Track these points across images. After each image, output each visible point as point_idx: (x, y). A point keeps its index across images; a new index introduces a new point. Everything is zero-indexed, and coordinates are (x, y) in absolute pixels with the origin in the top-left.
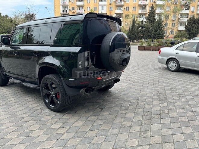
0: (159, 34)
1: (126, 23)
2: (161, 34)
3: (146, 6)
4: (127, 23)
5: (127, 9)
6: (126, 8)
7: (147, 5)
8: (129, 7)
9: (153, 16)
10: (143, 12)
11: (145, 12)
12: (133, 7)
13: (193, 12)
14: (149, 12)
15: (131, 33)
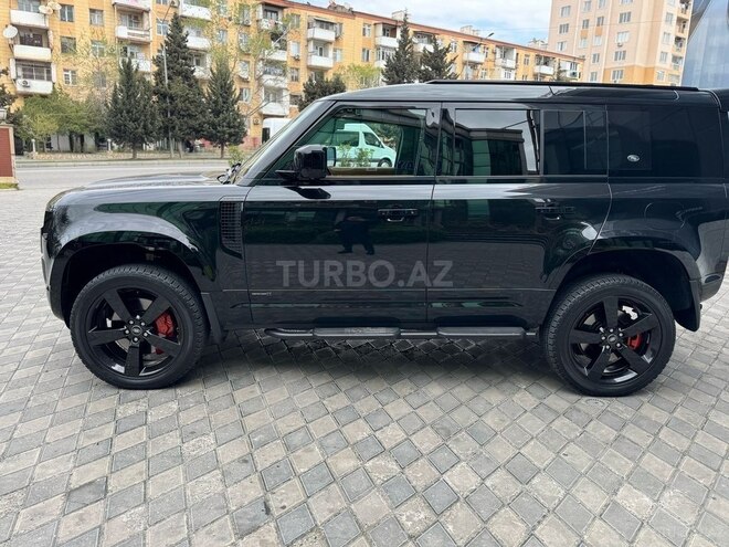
0: (229, 123)
1: (65, 70)
2: (234, 127)
3: (145, 14)
4: (73, 72)
5: (63, 14)
6: (59, 8)
7: (147, 12)
8: (71, 7)
9: (185, 59)
10: (133, 35)
11: (141, 36)
12: (92, 11)
13: (297, 60)
14: (166, 42)
15: (125, 114)
